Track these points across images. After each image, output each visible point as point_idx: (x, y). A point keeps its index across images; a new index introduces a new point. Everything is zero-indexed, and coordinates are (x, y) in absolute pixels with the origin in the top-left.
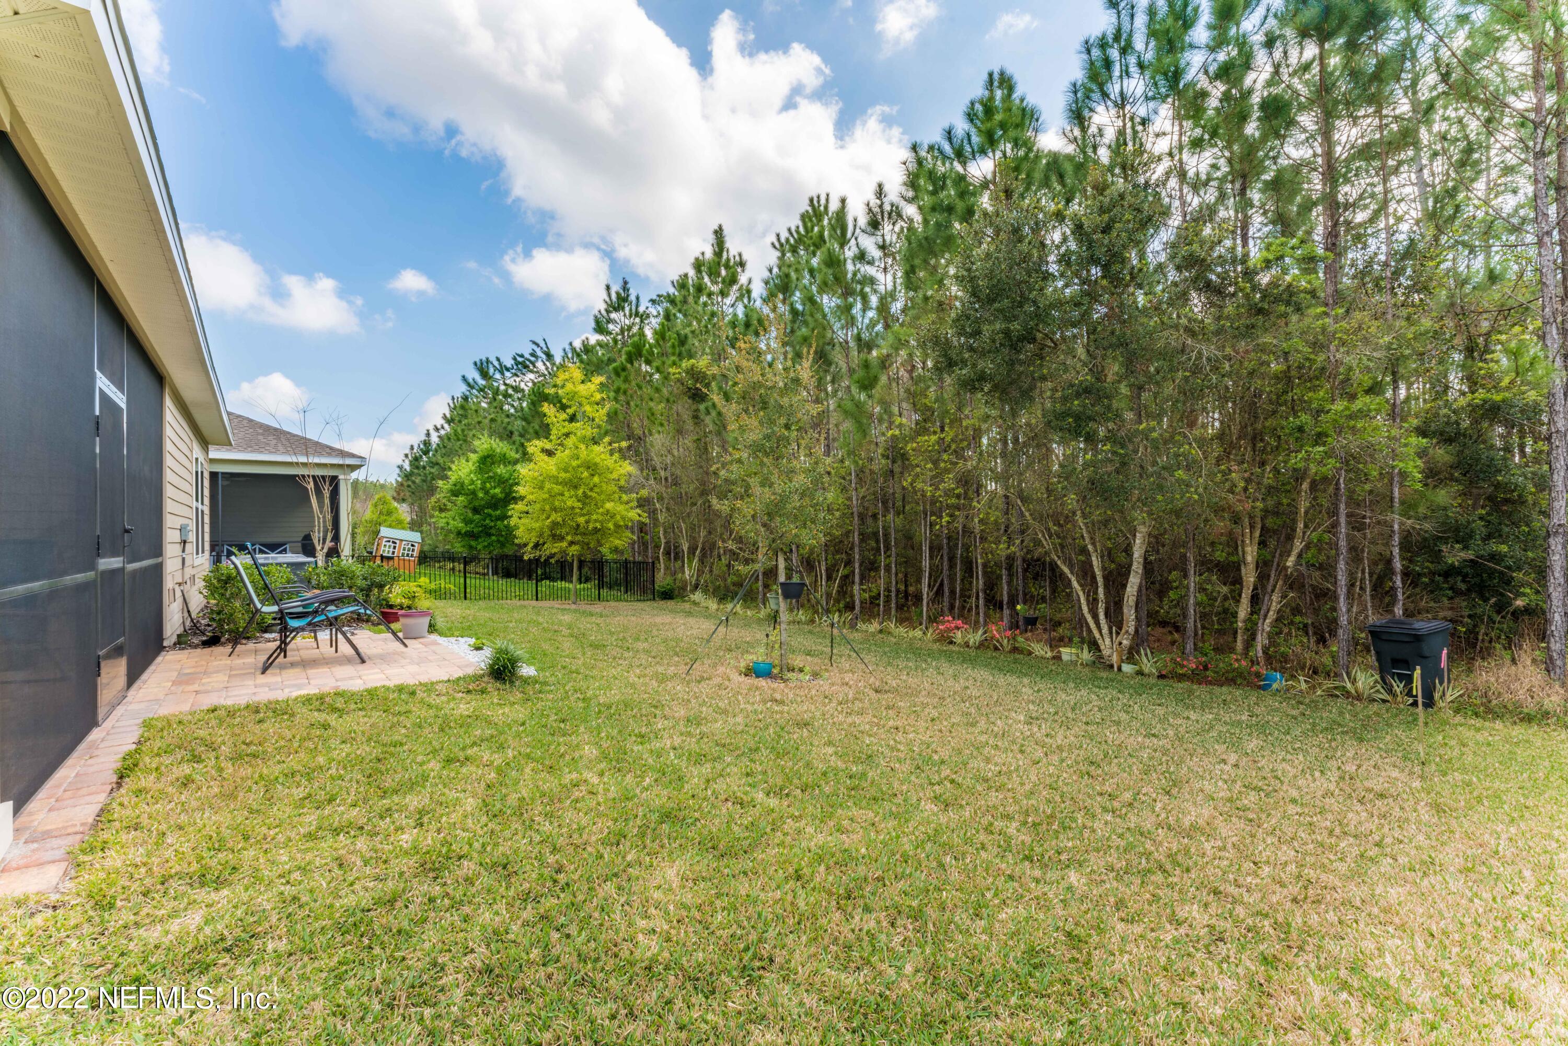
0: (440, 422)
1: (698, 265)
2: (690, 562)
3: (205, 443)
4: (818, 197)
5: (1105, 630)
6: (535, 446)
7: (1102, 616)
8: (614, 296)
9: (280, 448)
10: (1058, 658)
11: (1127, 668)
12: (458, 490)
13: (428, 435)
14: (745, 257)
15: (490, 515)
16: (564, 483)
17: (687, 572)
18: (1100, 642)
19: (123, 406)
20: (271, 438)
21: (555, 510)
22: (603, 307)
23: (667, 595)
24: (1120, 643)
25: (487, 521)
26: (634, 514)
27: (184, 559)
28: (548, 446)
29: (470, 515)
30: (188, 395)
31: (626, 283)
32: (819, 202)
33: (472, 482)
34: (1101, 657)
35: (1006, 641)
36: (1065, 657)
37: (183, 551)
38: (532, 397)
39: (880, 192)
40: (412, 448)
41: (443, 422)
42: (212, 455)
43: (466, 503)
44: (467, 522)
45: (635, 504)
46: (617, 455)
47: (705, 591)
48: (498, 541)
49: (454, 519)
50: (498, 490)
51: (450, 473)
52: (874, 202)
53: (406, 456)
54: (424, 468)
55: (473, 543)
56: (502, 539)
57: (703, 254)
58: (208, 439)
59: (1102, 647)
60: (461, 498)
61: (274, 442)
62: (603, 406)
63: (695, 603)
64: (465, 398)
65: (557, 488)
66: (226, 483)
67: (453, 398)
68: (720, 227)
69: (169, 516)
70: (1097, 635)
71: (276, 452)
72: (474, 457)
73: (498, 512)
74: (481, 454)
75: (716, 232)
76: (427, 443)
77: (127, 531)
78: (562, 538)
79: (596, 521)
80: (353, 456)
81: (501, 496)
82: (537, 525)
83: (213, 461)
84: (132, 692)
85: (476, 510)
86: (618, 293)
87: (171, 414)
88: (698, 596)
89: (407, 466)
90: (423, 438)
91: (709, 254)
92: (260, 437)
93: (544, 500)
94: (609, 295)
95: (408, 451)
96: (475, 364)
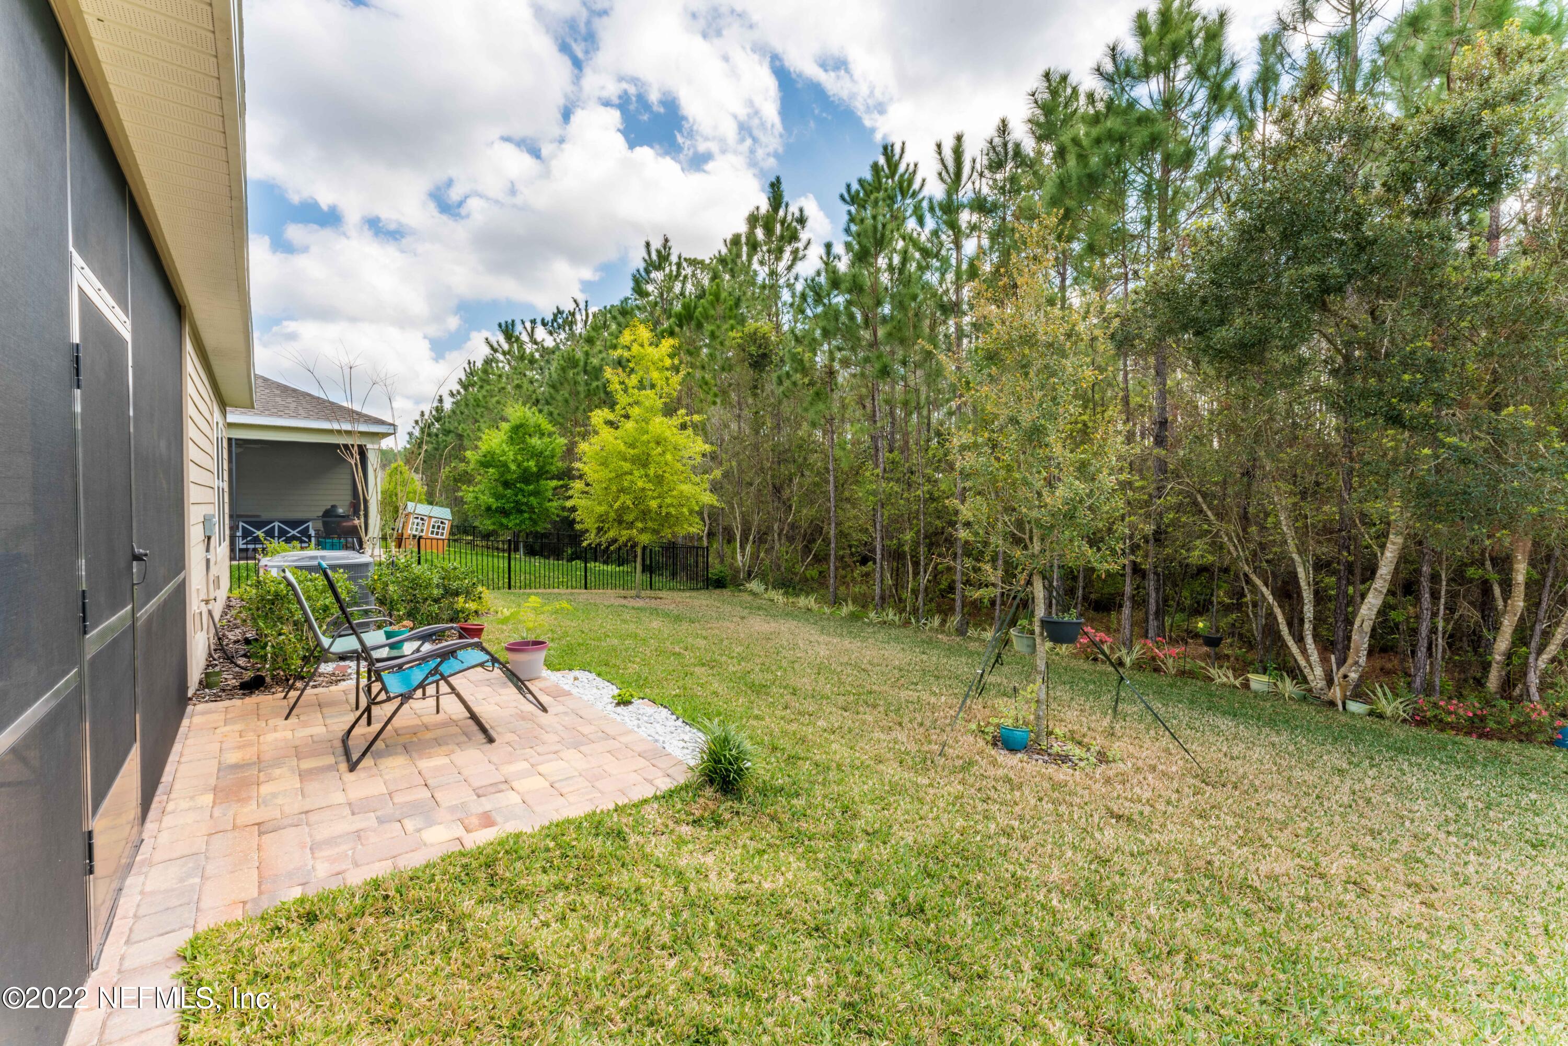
0: (456, 387)
1: (753, 220)
2: (743, 548)
3: (223, 404)
4: (892, 146)
5: (1315, 657)
6: (599, 416)
7: (1309, 640)
8: (654, 256)
9: (301, 411)
10: (1246, 685)
11: (1355, 707)
12: (488, 462)
13: (441, 400)
14: (806, 213)
15: (522, 490)
16: (635, 460)
17: (739, 557)
18: (1307, 671)
19: (127, 336)
20: (290, 400)
21: (622, 490)
22: (642, 266)
23: (719, 584)
24: (1345, 676)
25: (520, 497)
26: (709, 498)
27: (208, 561)
28: (611, 417)
29: (500, 489)
30: (210, 339)
31: (666, 240)
32: (892, 150)
33: (504, 453)
34: (1310, 690)
35: (1171, 661)
36: (1254, 686)
37: (208, 550)
38: (562, 362)
39: (1003, 128)
40: (422, 414)
41: (458, 387)
42: (231, 418)
43: (496, 477)
44: (498, 497)
45: (707, 486)
46: (690, 431)
47: (763, 578)
48: (530, 518)
49: (483, 492)
50: (532, 463)
51: (480, 444)
52: (997, 141)
53: (417, 422)
54: (437, 435)
55: (504, 521)
56: (534, 516)
57: (758, 208)
58: (227, 400)
59: (1310, 678)
60: (491, 470)
61: (293, 405)
62: (678, 372)
63: (754, 594)
64: (488, 362)
65: (627, 466)
66: (240, 450)
67: (469, 363)
68: (778, 179)
69: (192, 507)
70: (1303, 663)
71: (296, 416)
72: (505, 426)
73: (531, 487)
74: (513, 423)
75: (772, 185)
76: (439, 410)
77: (138, 558)
78: (631, 525)
79: (672, 505)
80: (382, 423)
81: (535, 469)
82: (601, 509)
83: (231, 425)
84: (150, 825)
85: (506, 484)
86: (658, 252)
87: (191, 365)
88: (755, 585)
89: (417, 433)
90: (436, 404)
91: (765, 207)
92: (278, 399)
93: (610, 480)
94: (649, 253)
95: (418, 418)
96: (500, 325)
